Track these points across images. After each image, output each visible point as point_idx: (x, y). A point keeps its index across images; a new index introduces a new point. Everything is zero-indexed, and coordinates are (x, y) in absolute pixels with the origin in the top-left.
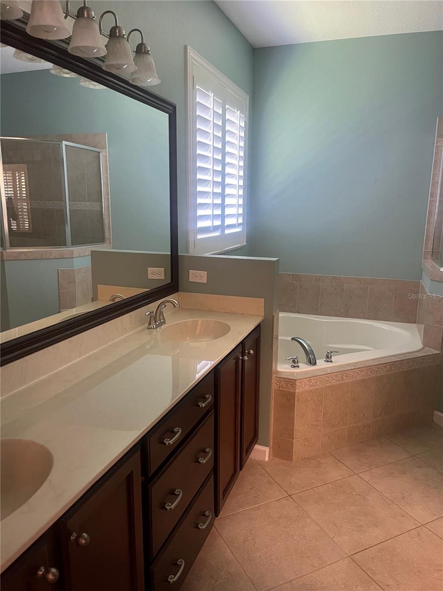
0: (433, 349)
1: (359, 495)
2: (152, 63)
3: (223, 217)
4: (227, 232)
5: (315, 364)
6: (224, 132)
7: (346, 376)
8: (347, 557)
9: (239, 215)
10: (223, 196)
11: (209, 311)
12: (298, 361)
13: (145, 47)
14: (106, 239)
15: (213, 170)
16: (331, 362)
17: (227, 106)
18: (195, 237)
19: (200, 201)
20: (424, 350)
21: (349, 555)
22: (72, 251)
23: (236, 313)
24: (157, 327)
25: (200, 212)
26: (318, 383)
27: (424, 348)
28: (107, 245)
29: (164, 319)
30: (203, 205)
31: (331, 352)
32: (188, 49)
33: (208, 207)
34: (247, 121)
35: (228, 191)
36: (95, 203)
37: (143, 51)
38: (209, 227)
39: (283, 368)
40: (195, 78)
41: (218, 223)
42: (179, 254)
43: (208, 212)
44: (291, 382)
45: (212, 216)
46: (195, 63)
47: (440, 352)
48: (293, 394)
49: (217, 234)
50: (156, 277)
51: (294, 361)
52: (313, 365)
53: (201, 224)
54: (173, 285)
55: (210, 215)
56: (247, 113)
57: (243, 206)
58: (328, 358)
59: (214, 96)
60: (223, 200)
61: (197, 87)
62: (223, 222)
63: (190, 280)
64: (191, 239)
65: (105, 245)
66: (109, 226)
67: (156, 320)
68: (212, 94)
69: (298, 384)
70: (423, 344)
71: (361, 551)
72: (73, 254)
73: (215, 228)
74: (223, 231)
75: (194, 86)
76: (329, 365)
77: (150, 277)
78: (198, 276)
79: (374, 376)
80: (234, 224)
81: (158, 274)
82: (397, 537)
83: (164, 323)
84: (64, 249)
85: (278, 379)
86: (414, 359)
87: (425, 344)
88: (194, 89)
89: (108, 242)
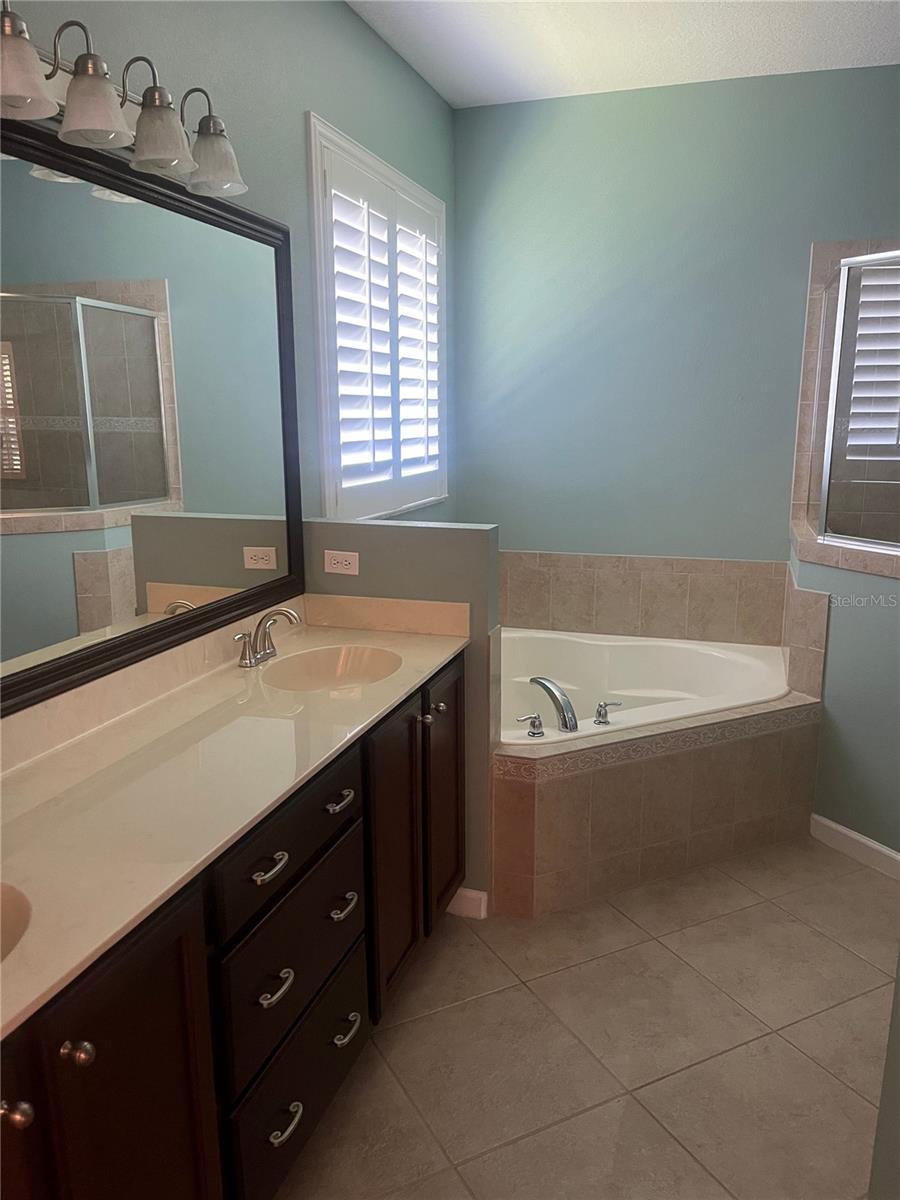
0: (808, 694)
1: (658, 978)
2: (230, 153)
3: (396, 443)
4: (406, 473)
5: (575, 728)
6: (394, 278)
7: (634, 751)
8: (623, 1095)
9: (430, 440)
10: (395, 402)
11: (365, 630)
12: (540, 724)
13: (215, 123)
14: (171, 491)
15: (372, 352)
16: (606, 723)
17: (398, 227)
18: (338, 485)
19: (345, 413)
20: (791, 695)
21: (630, 1089)
22: (102, 515)
23: (417, 633)
24: (259, 662)
25: (346, 436)
26: (580, 765)
27: (790, 692)
28: (173, 501)
29: (273, 647)
30: (353, 423)
31: (606, 705)
32: (313, 120)
33: (364, 425)
34: (443, 254)
35: (405, 392)
36: (147, 419)
37: (212, 131)
38: (367, 466)
39: (512, 736)
40: (327, 173)
41: (385, 455)
42: (303, 520)
43: (364, 435)
44: (525, 764)
45: (371, 444)
46: (327, 145)
47: (819, 700)
48: (532, 787)
49: (385, 477)
50: (261, 565)
51: (533, 724)
52: (571, 731)
53: (348, 459)
54: (292, 581)
55: (367, 442)
56: (443, 238)
57: (440, 421)
58: (601, 716)
59: (368, 208)
60: (396, 411)
61: (333, 191)
62: (397, 453)
63: (327, 571)
64: (329, 492)
65: (169, 502)
66: (177, 464)
67: (256, 649)
68: (366, 204)
69: (538, 767)
70: (789, 685)
71: (653, 1082)
72: (103, 522)
73: (380, 467)
74: (397, 473)
75: (325, 191)
76: (602, 728)
77: (249, 564)
78: (340, 562)
79: (691, 748)
80: (420, 458)
81: (263, 560)
82: (724, 1055)
83: (273, 654)
84: (86, 512)
85: (502, 758)
86: (770, 715)
87: (793, 686)
88: (326, 196)
89: (174, 496)
